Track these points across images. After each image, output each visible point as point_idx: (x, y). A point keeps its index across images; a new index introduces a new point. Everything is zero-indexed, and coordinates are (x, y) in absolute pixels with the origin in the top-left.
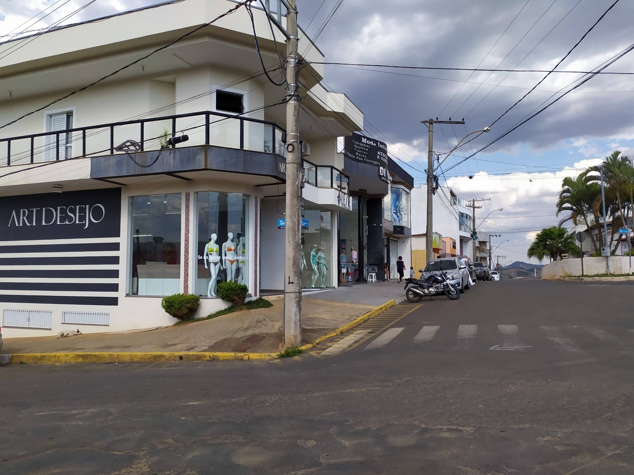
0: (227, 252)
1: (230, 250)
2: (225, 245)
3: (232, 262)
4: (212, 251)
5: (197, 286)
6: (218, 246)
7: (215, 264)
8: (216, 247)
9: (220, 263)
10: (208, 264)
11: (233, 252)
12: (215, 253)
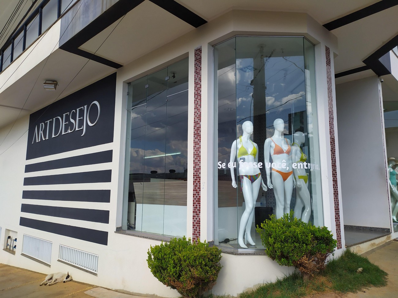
0: (274, 157)
1: (279, 151)
2: (270, 142)
3: (285, 176)
4: (246, 153)
5: (218, 222)
6: (256, 145)
7: (252, 179)
8: (252, 147)
9: (260, 177)
10: (239, 179)
11: (285, 155)
12: (251, 157)
